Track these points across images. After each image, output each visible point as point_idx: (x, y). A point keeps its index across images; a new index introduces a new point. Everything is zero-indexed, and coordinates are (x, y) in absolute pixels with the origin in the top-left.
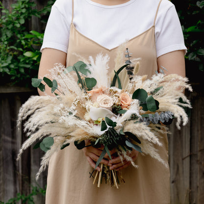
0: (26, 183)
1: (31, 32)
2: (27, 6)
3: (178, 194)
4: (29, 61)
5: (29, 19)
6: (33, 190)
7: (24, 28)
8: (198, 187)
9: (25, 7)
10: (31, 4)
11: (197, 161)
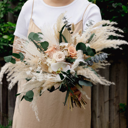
0: (5, 118)
1: (8, 23)
2: (5, 6)
3: (101, 125)
4: (7, 41)
5: (6, 14)
6: (9, 123)
7: (3, 20)
8: (114, 120)
9: (4, 7)
10: (7, 5)
11: (114, 104)
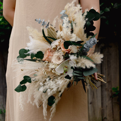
3: (94, 111)
8: (107, 106)
11: (106, 89)
